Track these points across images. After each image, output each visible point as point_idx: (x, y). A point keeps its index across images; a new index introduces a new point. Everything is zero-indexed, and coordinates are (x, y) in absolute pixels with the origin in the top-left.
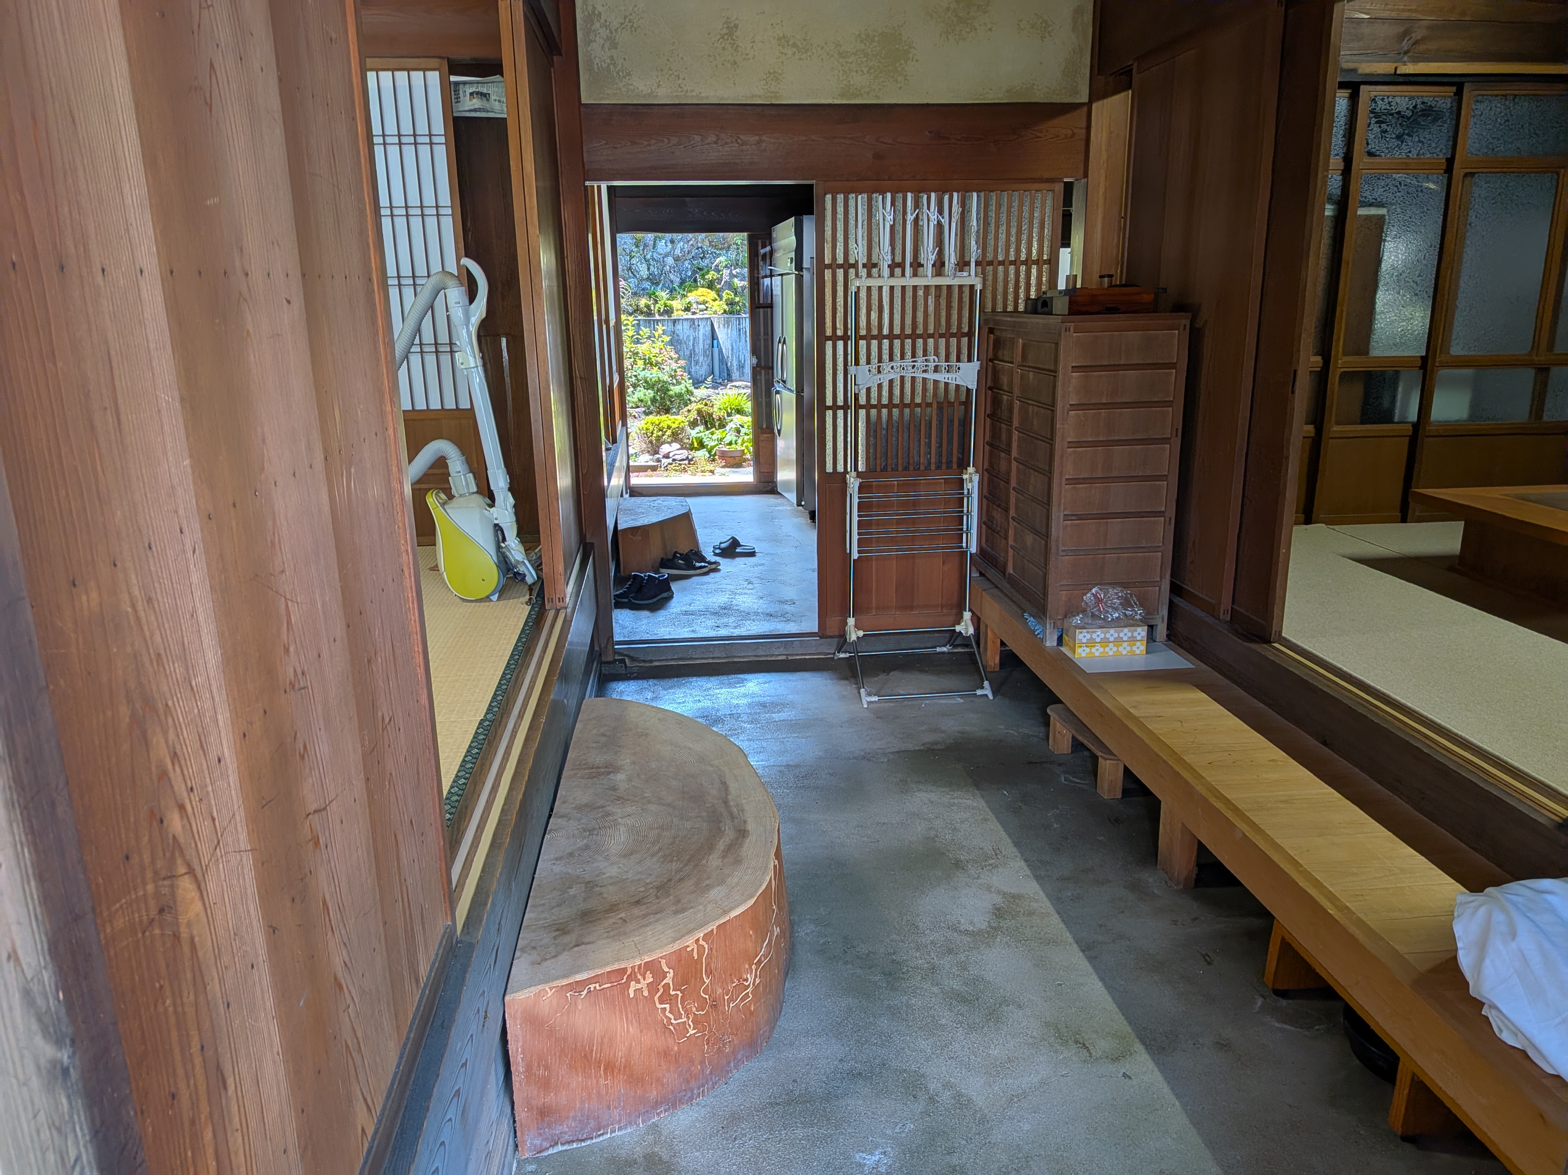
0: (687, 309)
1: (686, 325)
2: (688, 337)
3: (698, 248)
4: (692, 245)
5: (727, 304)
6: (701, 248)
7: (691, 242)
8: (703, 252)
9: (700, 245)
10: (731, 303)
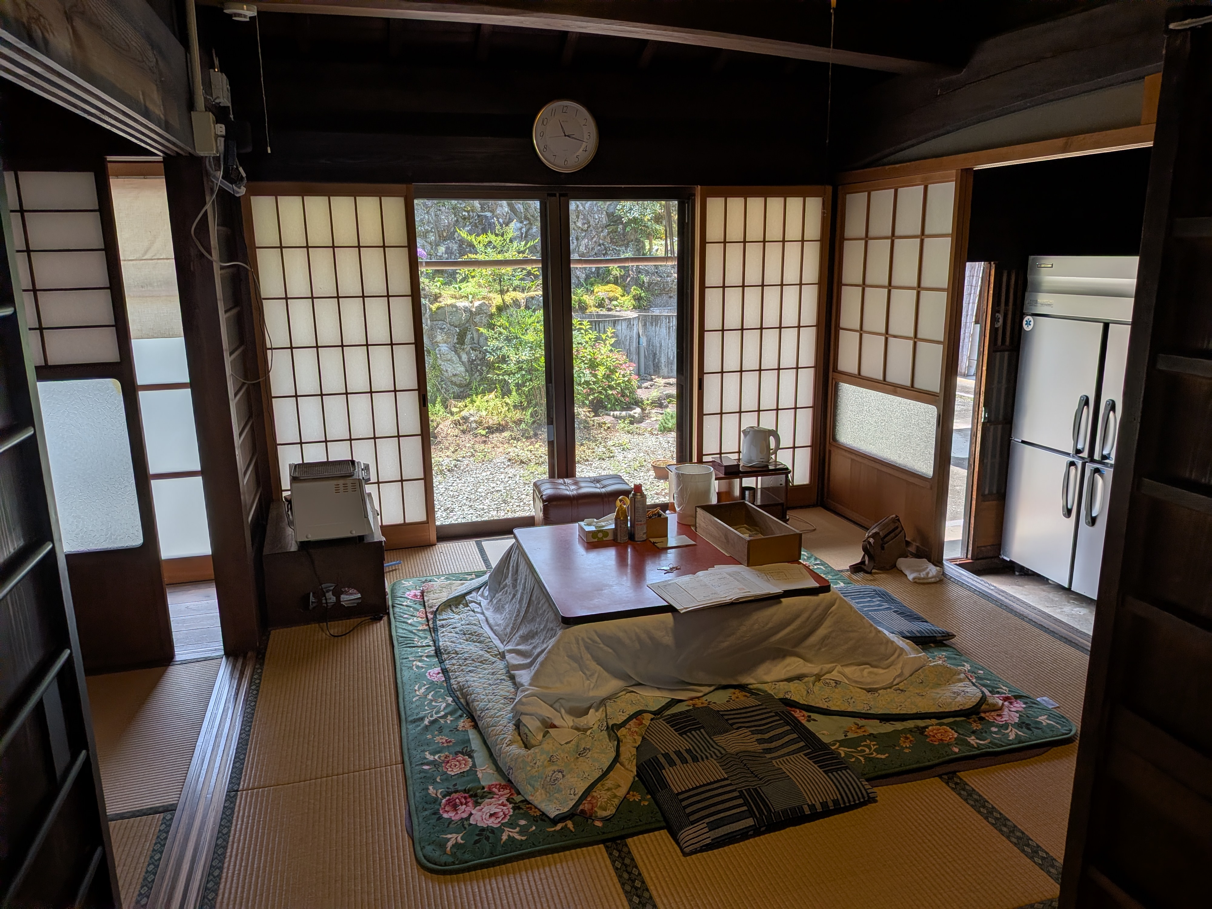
0: (601, 305)
1: (624, 324)
2: (626, 336)
3: (600, 245)
4: (595, 242)
5: (635, 300)
6: (603, 244)
7: (594, 239)
8: (605, 249)
9: (601, 242)
10: (638, 298)
